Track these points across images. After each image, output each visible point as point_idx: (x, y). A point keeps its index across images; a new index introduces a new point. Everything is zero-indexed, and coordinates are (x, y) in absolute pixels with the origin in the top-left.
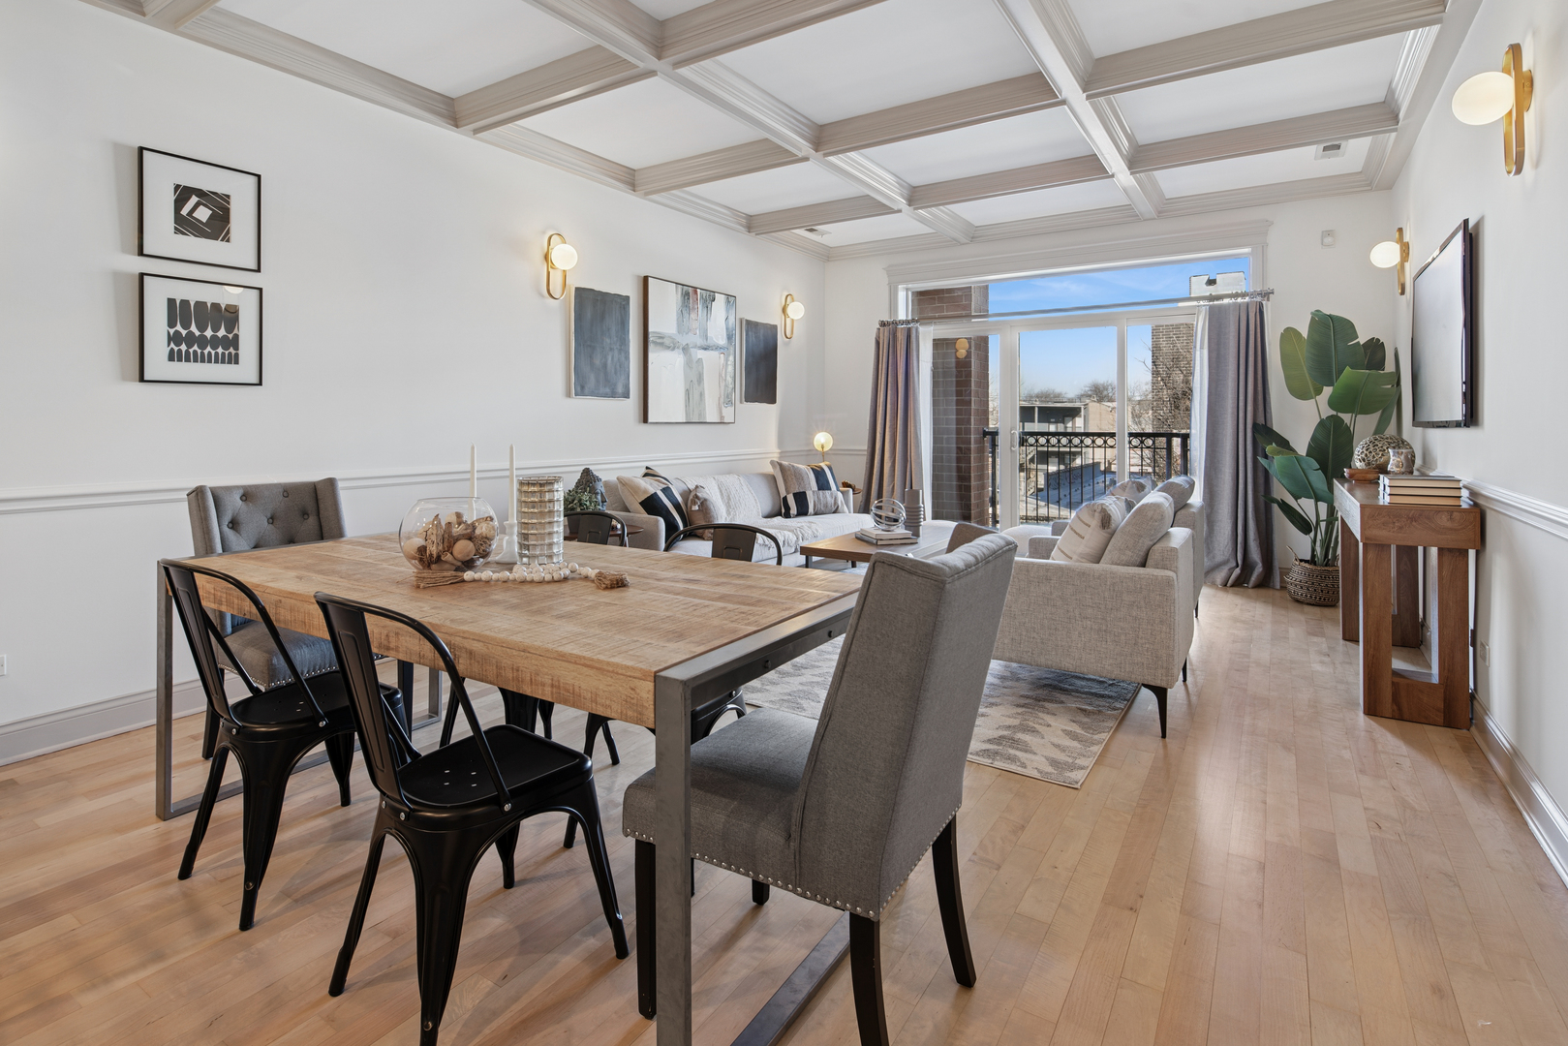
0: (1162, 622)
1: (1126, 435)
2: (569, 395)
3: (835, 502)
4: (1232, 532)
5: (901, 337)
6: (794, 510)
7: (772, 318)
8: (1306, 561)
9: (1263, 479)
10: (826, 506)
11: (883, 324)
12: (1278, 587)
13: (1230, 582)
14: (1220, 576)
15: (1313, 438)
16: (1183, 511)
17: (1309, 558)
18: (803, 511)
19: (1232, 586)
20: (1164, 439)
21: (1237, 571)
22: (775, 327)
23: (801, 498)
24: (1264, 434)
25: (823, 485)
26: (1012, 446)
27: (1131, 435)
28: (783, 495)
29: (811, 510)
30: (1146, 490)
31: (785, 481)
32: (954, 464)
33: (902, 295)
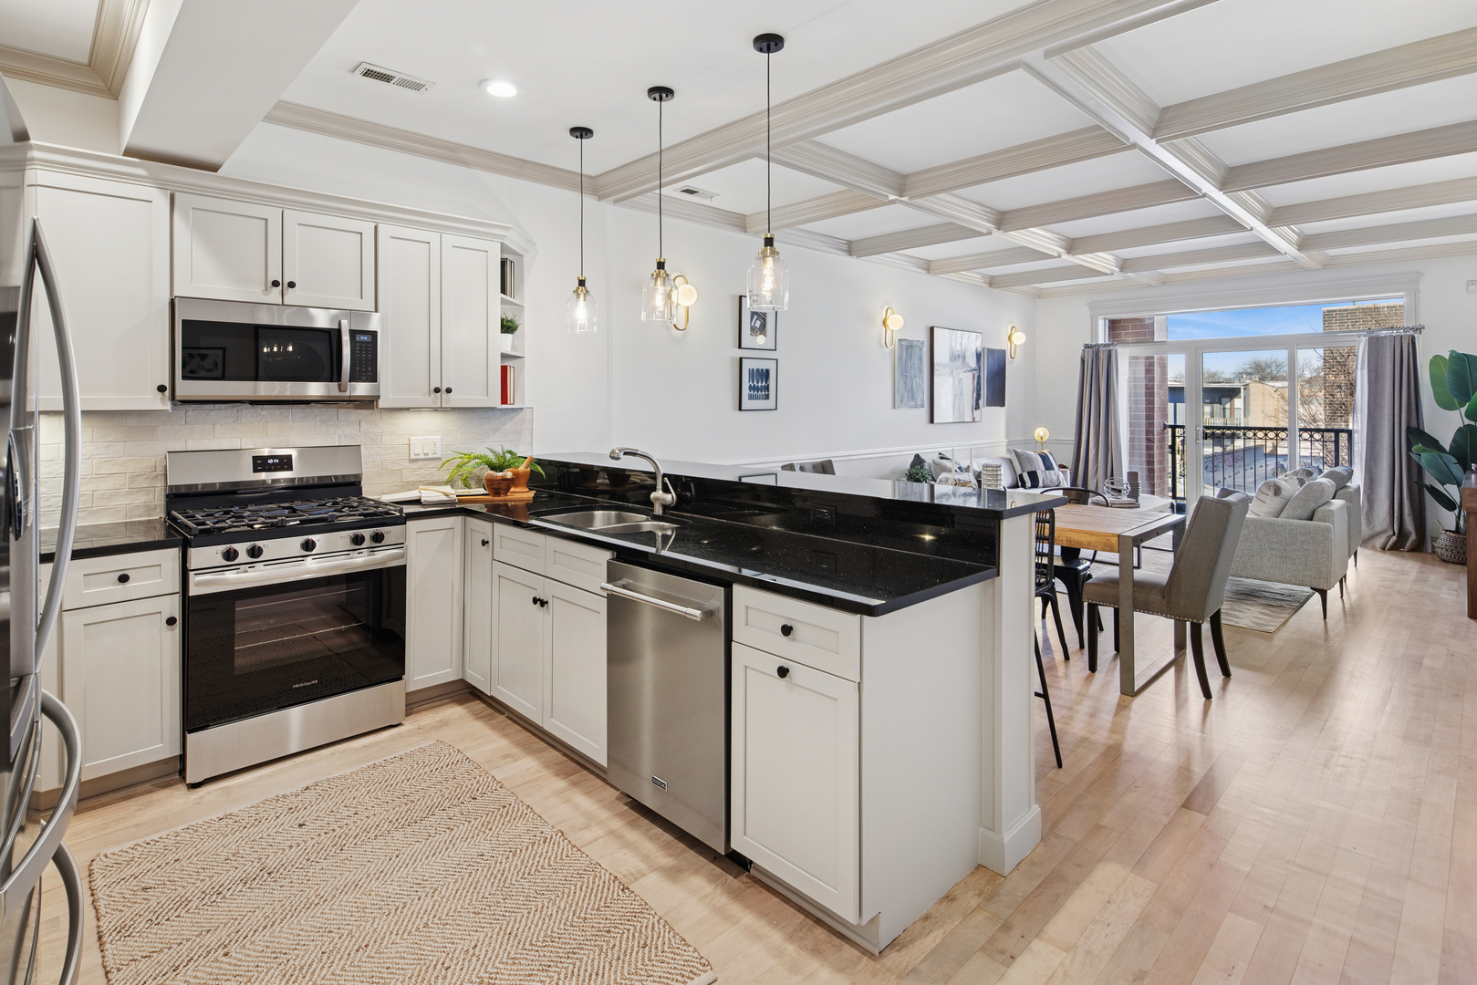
0: (1323, 552)
1: (1297, 430)
2: (894, 407)
3: (1058, 479)
4: (1390, 509)
5: (1103, 358)
6: (1028, 484)
7: (1001, 345)
8: (1453, 532)
9: (1416, 472)
10: (1051, 481)
11: (1087, 346)
12: (1430, 551)
13: (1388, 546)
14: (1379, 542)
15: (1454, 441)
16: (1342, 491)
17: (1454, 529)
18: (1035, 485)
19: (1389, 549)
20: (1333, 434)
21: (1394, 538)
22: (1004, 351)
23: (1033, 475)
24: (1416, 434)
25: (1048, 467)
26: (1197, 439)
27: (1301, 430)
28: (1019, 472)
29: (1041, 484)
30: (1314, 475)
31: (1020, 463)
32: (1144, 451)
33: (1101, 323)
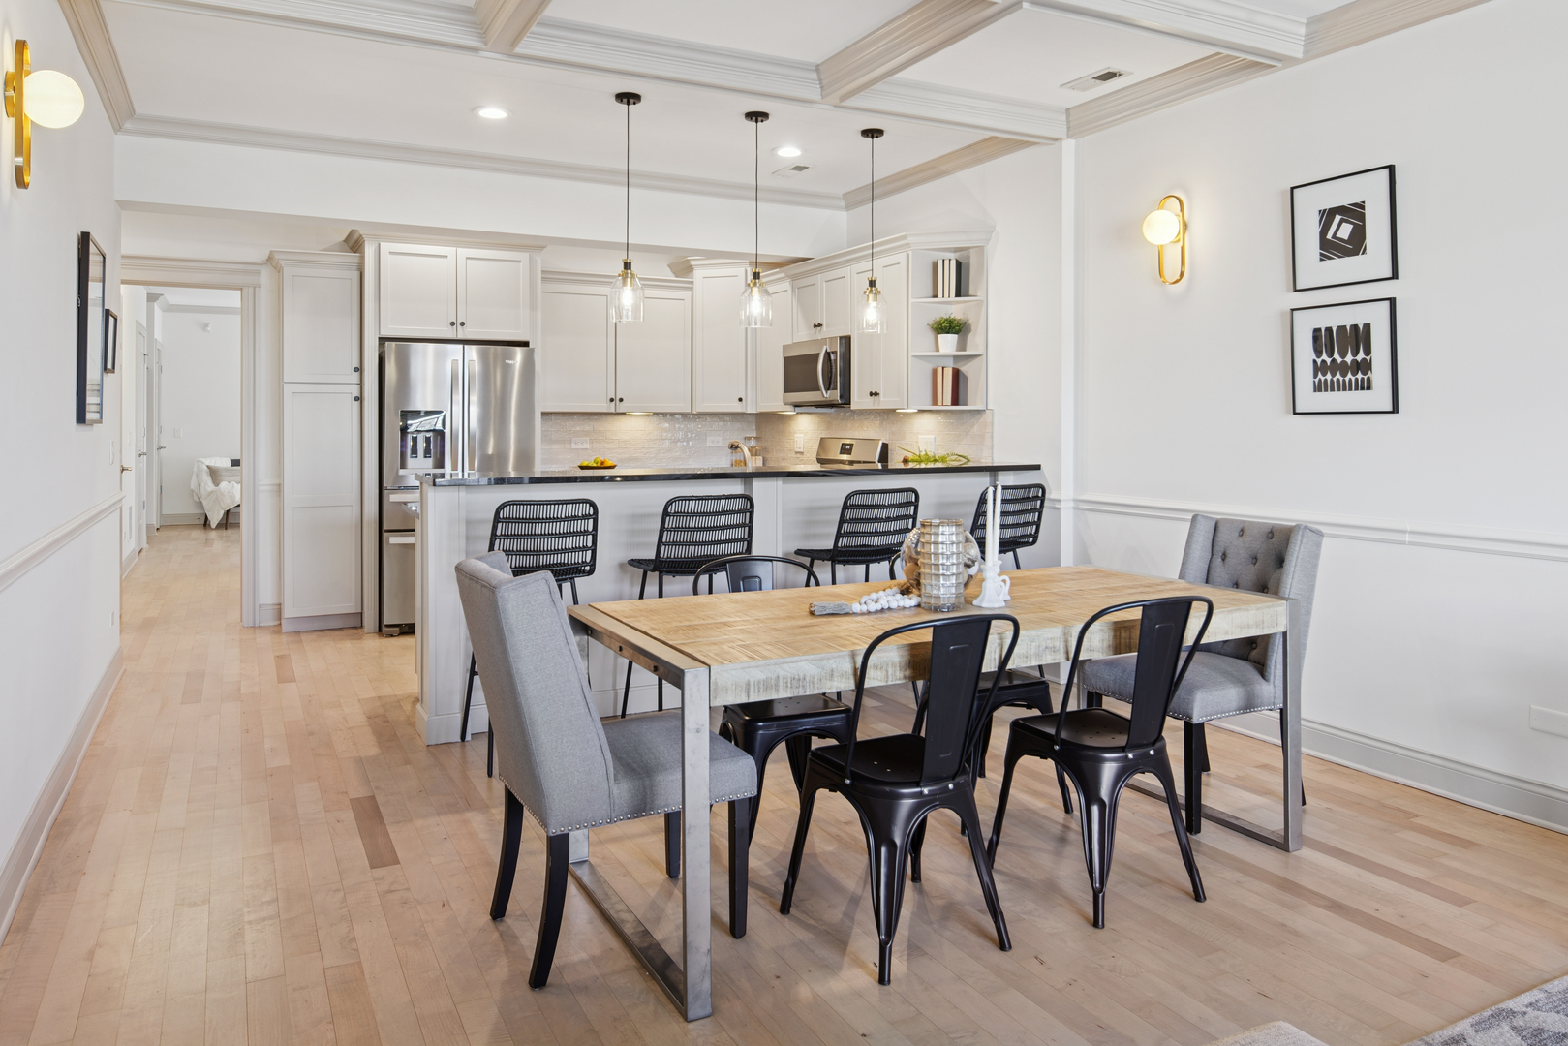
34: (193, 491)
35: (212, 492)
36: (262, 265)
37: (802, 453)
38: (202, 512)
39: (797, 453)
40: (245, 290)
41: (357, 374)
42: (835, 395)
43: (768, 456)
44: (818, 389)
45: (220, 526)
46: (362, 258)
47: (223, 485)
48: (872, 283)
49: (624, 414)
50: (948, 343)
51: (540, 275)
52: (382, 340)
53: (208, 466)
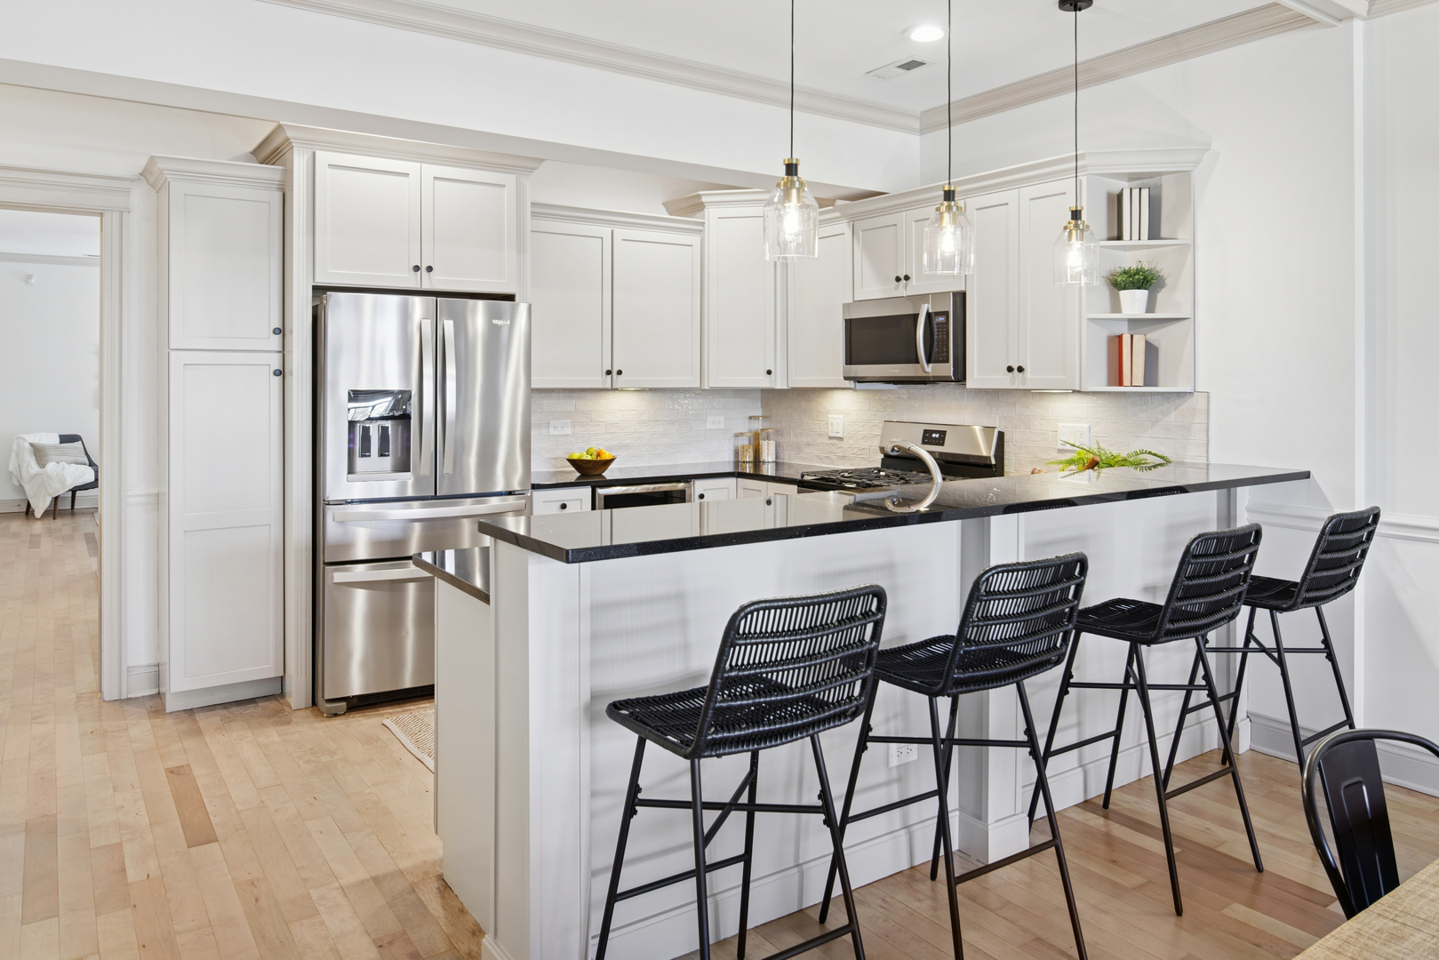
34: (11, 473)
35: (37, 475)
36: (132, 180)
37: (841, 439)
38: (23, 497)
39: (831, 438)
40: (107, 216)
41: (278, 338)
42: (947, 369)
43: (782, 440)
44: (917, 361)
45: (46, 514)
46: (288, 173)
47: (51, 466)
48: (1076, 215)
49: (617, 389)
50: (1134, 302)
51: (529, 209)
52: (319, 291)
53: (31, 444)
